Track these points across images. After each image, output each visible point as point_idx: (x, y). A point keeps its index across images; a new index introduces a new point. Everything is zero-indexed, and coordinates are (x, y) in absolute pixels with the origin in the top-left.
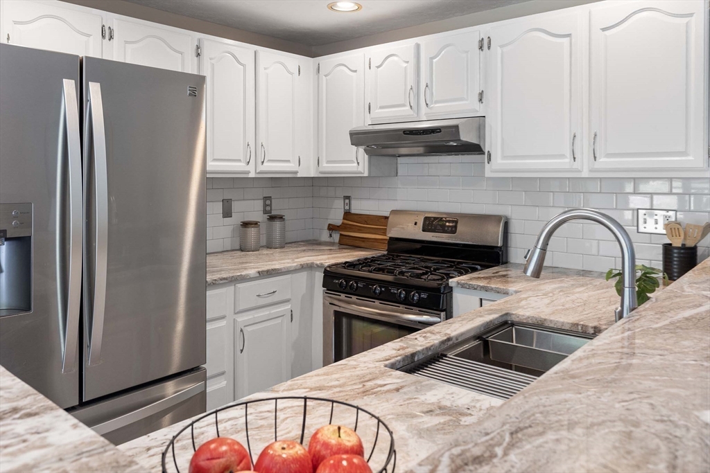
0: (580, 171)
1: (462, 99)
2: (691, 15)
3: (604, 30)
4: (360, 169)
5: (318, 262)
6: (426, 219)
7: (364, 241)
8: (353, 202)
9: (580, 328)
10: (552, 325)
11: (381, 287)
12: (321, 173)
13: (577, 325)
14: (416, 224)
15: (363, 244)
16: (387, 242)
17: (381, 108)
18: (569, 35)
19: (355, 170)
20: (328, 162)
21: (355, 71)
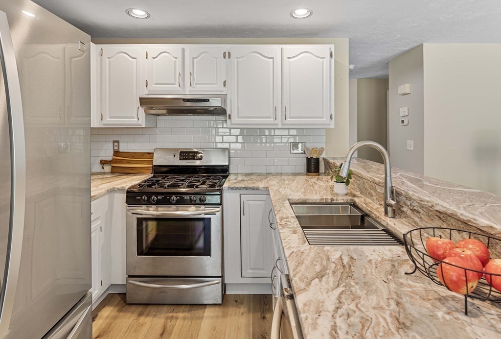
0: (277, 125)
1: (214, 84)
2: (324, 58)
3: (288, 58)
4: (140, 122)
5: (119, 187)
6: (181, 152)
7: (132, 169)
8: (121, 144)
9: (324, 200)
10: (310, 201)
11: (177, 197)
12: (104, 125)
13: (323, 199)
14: (174, 156)
15: (132, 171)
16: (151, 168)
17: (156, 84)
18: (272, 58)
19: (136, 123)
20: (111, 117)
21: (136, 58)
